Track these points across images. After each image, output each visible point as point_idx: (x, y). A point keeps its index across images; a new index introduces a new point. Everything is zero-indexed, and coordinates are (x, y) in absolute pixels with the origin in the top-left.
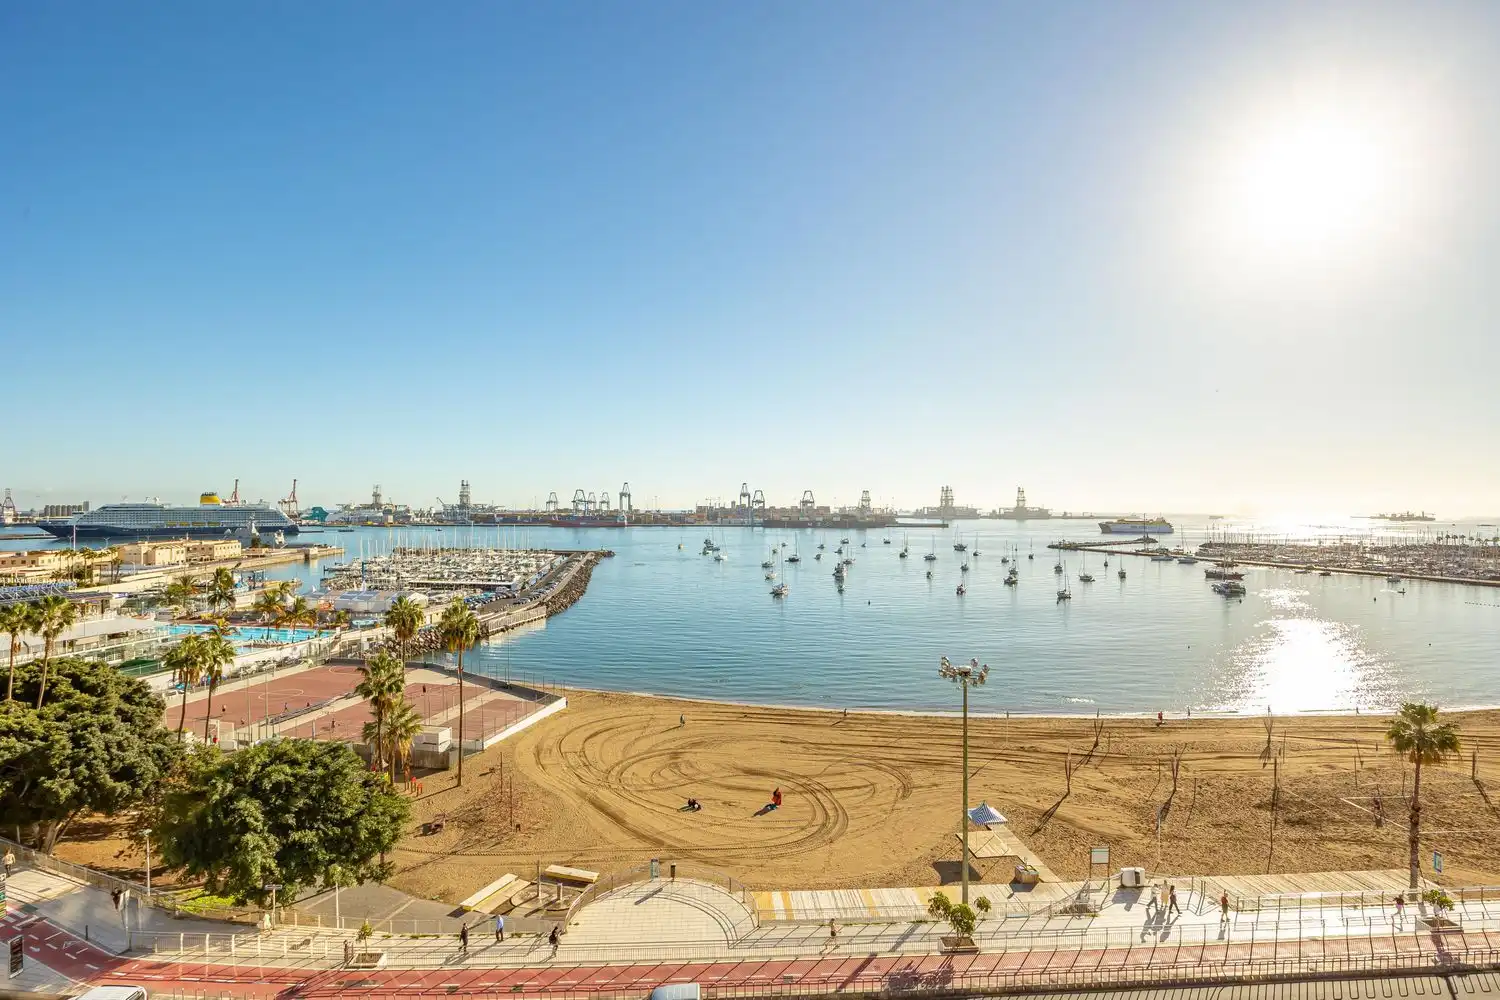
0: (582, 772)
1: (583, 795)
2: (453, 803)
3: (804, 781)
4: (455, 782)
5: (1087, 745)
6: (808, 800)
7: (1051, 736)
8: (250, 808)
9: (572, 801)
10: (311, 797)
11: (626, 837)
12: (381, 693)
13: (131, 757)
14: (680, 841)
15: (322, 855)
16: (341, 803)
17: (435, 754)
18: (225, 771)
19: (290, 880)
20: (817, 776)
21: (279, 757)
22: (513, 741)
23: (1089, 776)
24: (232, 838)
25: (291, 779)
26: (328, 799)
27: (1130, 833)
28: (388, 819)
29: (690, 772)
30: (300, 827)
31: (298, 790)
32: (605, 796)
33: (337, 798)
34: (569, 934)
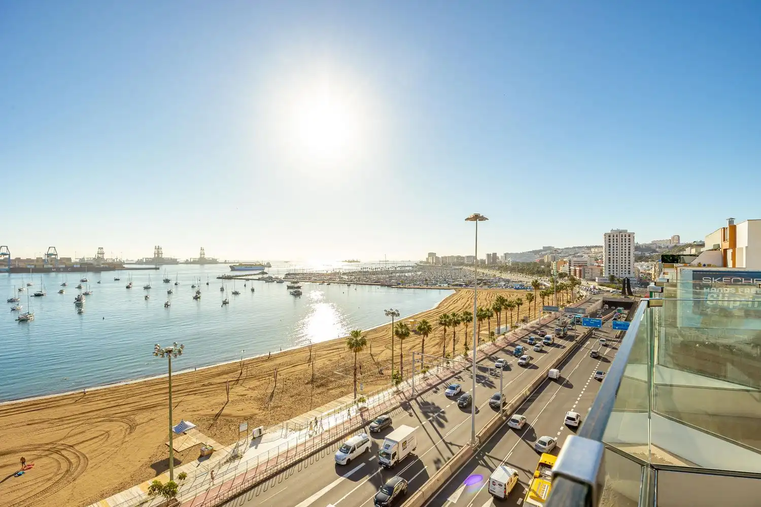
3: (50, 446)
5: (236, 375)
6: (53, 458)
7: (219, 375)
20: (61, 440)
23: (239, 389)
27: (257, 411)
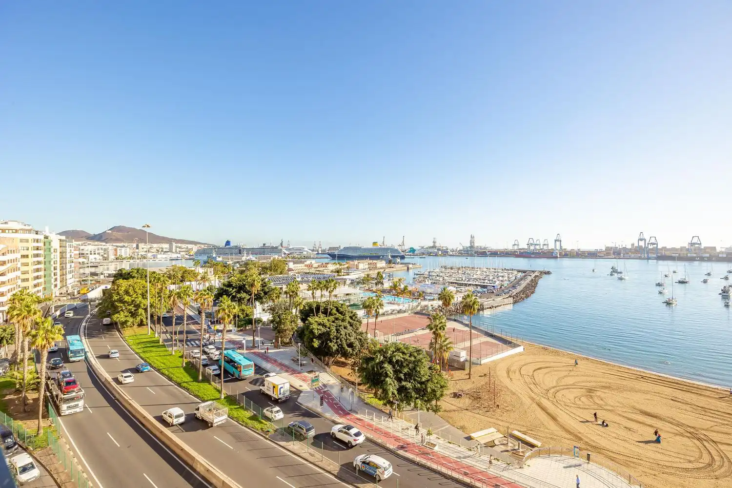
0: (532, 386)
1: (533, 399)
2: (467, 386)
3: (692, 430)
4: (468, 377)
6: (695, 443)
8: (388, 368)
9: (527, 401)
10: (409, 369)
11: (558, 429)
12: (437, 329)
13: (352, 339)
14: (594, 442)
15: (413, 394)
16: (421, 374)
17: (458, 362)
18: (381, 351)
19: (402, 401)
21: (398, 350)
22: (496, 363)
24: (383, 378)
25: (403, 360)
26: (416, 371)
28: (439, 386)
29: (601, 402)
30: (406, 380)
31: (405, 365)
32: (545, 403)
33: (419, 372)
34: (525, 469)
